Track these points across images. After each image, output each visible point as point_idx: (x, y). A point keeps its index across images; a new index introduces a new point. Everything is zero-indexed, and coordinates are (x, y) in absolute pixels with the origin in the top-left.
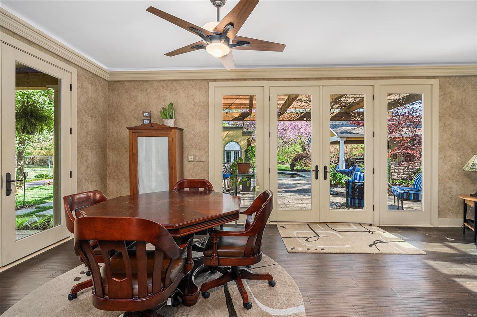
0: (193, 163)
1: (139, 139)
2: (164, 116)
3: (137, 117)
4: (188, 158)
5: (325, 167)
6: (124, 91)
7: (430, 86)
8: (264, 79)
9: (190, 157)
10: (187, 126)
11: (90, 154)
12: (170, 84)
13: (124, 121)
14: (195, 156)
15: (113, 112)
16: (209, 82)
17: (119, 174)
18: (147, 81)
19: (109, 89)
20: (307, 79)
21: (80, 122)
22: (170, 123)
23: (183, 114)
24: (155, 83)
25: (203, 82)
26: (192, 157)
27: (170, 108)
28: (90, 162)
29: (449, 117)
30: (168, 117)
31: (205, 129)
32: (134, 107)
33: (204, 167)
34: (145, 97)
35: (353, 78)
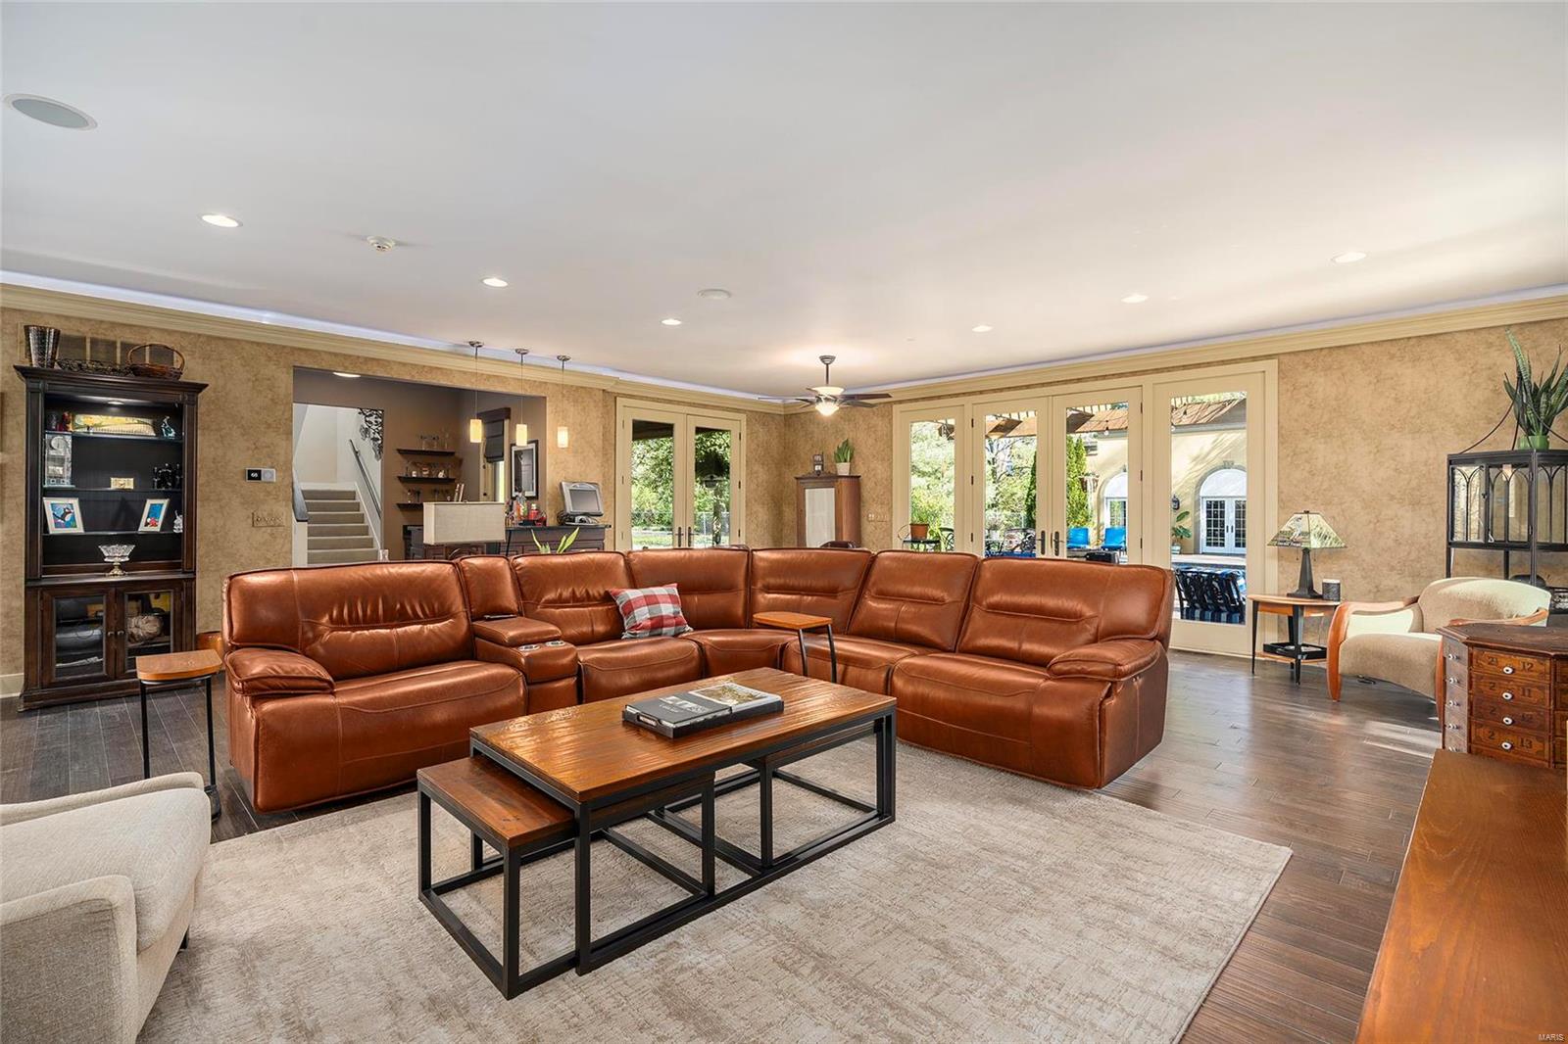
0: (874, 523)
1: (807, 491)
2: (837, 461)
4: (868, 518)
5: (1057, 534)
6: (800, 427)
7: (1260, 375)
8: (964, 394)
9: (870, 516)
10: (866, 473)
11: (761, 510)
13: (800, 466)
14: (877, 514)
15: (788, 454)
16: (894, 406)
19: (785, 425)
20: (1028, 387)
21: (750, 473)
22: (844, 468)
23: (859, 457)
26: (873, 516)
28: (760, 519)
29: (1306, 434)
30: (842, 461)
31: (889, 475)
32: (810, 446)
33: (886, 531)
34: (822, 432)
35: (1104, 377)
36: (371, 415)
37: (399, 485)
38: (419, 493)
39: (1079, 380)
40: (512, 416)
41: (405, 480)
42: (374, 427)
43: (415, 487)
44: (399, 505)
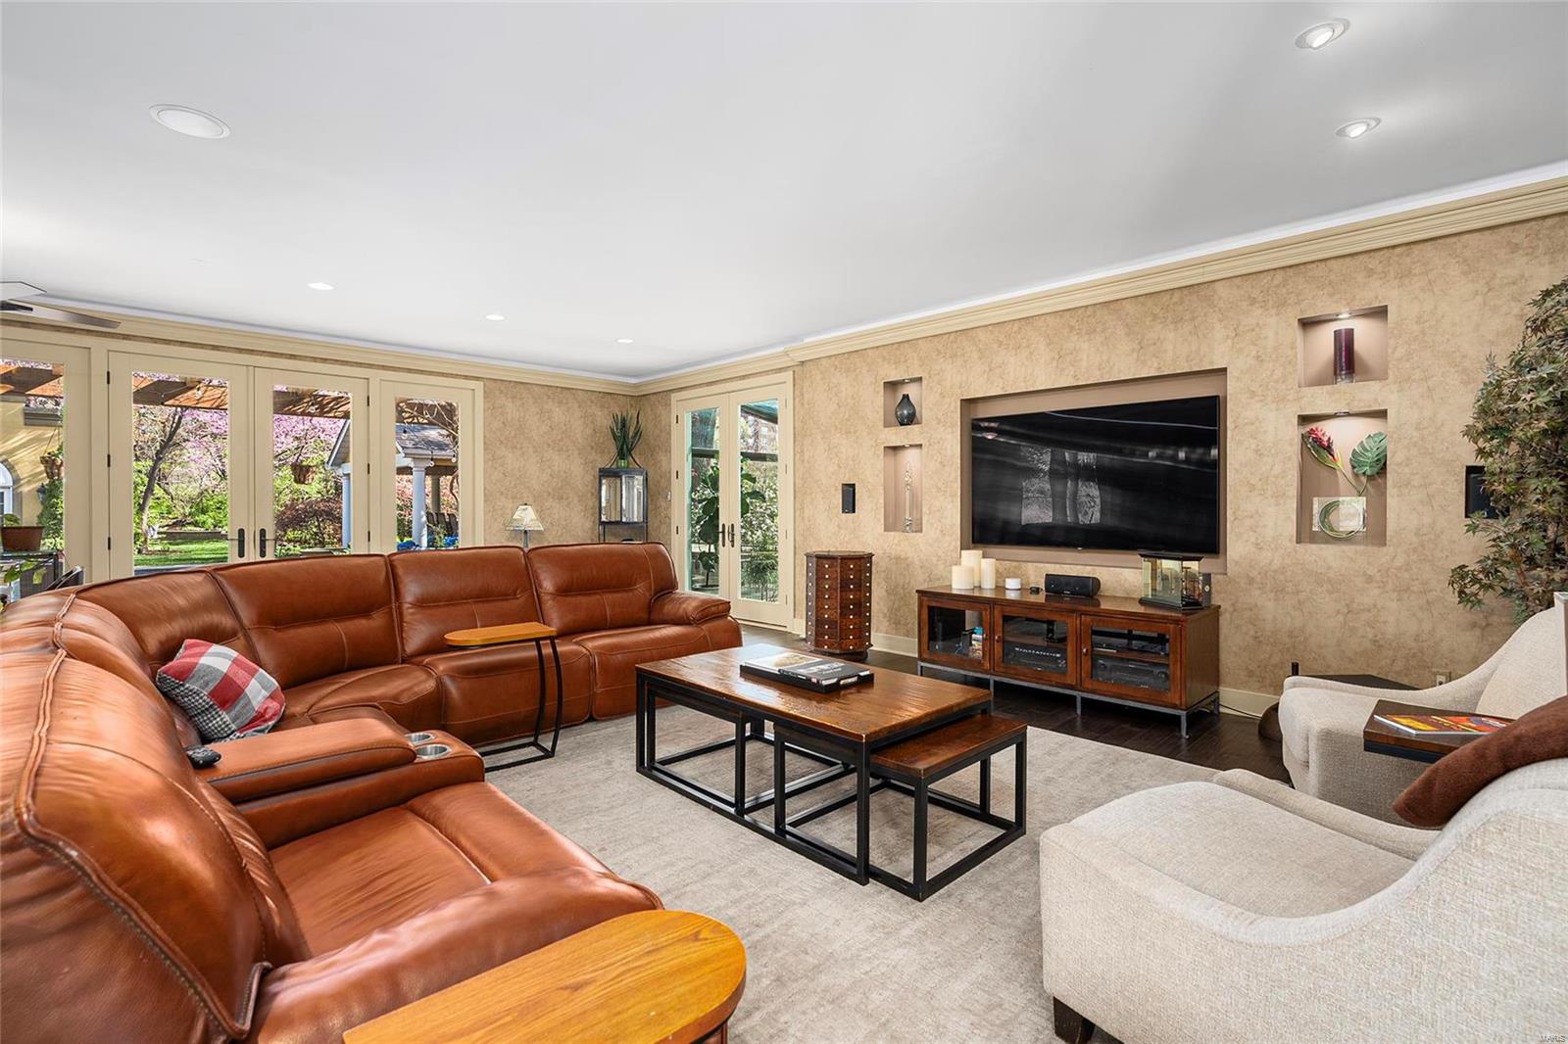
5: (263, 532)
7: (471, 392)
20: (216, 347)
35: (324, 360)
39: (293, 357)
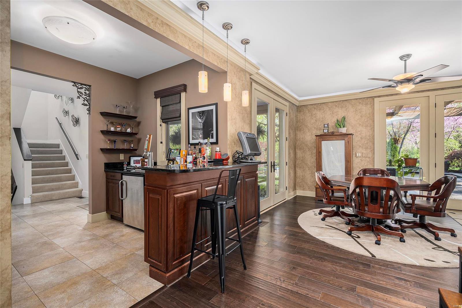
0: (360, 158)
1: (323, 142)
2: (338, 126)
3: (316, 127)
4: (356, 155)
6: (307, 112)
8: (429, 90)
9: (358, 154)
10: (355, 132)
12: (341, 103)
13: (307, 131)
14: (362, 153)
15: (300, 125)
16: (375, 99)
17: (304, 165)
18: (323, 103)
19: (297, 111)
21: (289, 133)
22: (343, 130)
23: (352, 123)
24: (330, 104)
25: (369, 99)
26: (360, 154)
27: (343, 120)
28: (291, 156)
30: (341, 126)
31: (371, 133)
32: (315, 121)
33: (370, 161)
34: (323, 114)
36: (81, 88)
37: (102, 137)
38: (115, 141)
40: (187, 91)
41: (106, 133)
42: (84, 97)
43: (113, 138)
44: (102, 149)
